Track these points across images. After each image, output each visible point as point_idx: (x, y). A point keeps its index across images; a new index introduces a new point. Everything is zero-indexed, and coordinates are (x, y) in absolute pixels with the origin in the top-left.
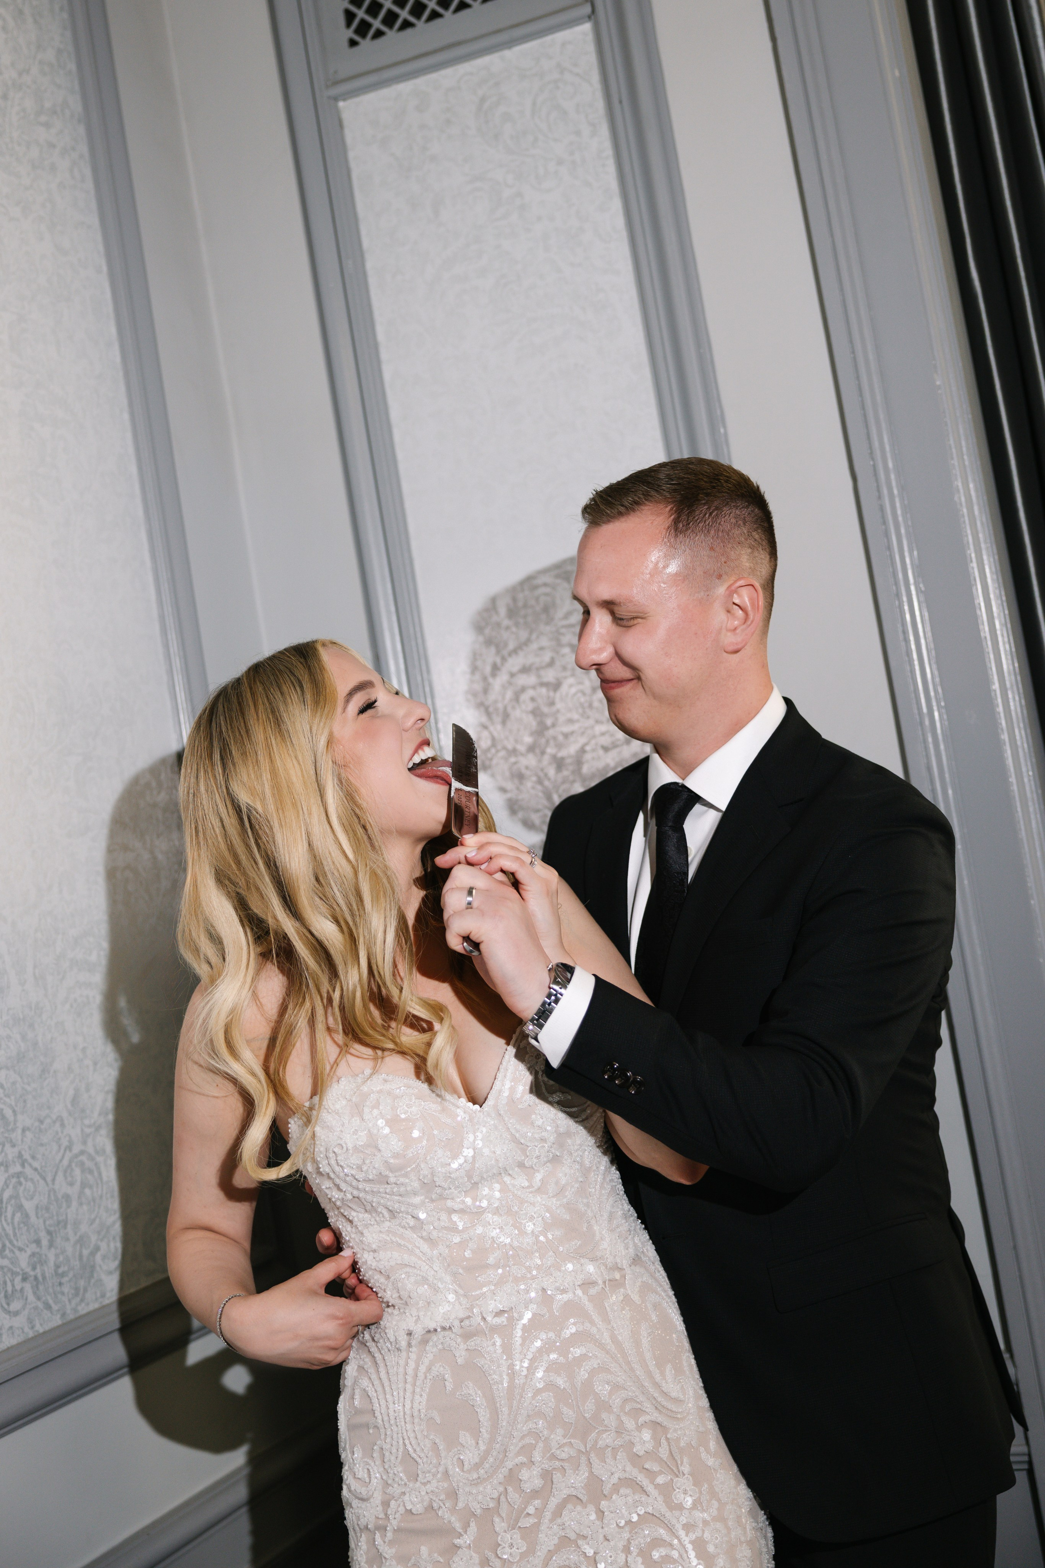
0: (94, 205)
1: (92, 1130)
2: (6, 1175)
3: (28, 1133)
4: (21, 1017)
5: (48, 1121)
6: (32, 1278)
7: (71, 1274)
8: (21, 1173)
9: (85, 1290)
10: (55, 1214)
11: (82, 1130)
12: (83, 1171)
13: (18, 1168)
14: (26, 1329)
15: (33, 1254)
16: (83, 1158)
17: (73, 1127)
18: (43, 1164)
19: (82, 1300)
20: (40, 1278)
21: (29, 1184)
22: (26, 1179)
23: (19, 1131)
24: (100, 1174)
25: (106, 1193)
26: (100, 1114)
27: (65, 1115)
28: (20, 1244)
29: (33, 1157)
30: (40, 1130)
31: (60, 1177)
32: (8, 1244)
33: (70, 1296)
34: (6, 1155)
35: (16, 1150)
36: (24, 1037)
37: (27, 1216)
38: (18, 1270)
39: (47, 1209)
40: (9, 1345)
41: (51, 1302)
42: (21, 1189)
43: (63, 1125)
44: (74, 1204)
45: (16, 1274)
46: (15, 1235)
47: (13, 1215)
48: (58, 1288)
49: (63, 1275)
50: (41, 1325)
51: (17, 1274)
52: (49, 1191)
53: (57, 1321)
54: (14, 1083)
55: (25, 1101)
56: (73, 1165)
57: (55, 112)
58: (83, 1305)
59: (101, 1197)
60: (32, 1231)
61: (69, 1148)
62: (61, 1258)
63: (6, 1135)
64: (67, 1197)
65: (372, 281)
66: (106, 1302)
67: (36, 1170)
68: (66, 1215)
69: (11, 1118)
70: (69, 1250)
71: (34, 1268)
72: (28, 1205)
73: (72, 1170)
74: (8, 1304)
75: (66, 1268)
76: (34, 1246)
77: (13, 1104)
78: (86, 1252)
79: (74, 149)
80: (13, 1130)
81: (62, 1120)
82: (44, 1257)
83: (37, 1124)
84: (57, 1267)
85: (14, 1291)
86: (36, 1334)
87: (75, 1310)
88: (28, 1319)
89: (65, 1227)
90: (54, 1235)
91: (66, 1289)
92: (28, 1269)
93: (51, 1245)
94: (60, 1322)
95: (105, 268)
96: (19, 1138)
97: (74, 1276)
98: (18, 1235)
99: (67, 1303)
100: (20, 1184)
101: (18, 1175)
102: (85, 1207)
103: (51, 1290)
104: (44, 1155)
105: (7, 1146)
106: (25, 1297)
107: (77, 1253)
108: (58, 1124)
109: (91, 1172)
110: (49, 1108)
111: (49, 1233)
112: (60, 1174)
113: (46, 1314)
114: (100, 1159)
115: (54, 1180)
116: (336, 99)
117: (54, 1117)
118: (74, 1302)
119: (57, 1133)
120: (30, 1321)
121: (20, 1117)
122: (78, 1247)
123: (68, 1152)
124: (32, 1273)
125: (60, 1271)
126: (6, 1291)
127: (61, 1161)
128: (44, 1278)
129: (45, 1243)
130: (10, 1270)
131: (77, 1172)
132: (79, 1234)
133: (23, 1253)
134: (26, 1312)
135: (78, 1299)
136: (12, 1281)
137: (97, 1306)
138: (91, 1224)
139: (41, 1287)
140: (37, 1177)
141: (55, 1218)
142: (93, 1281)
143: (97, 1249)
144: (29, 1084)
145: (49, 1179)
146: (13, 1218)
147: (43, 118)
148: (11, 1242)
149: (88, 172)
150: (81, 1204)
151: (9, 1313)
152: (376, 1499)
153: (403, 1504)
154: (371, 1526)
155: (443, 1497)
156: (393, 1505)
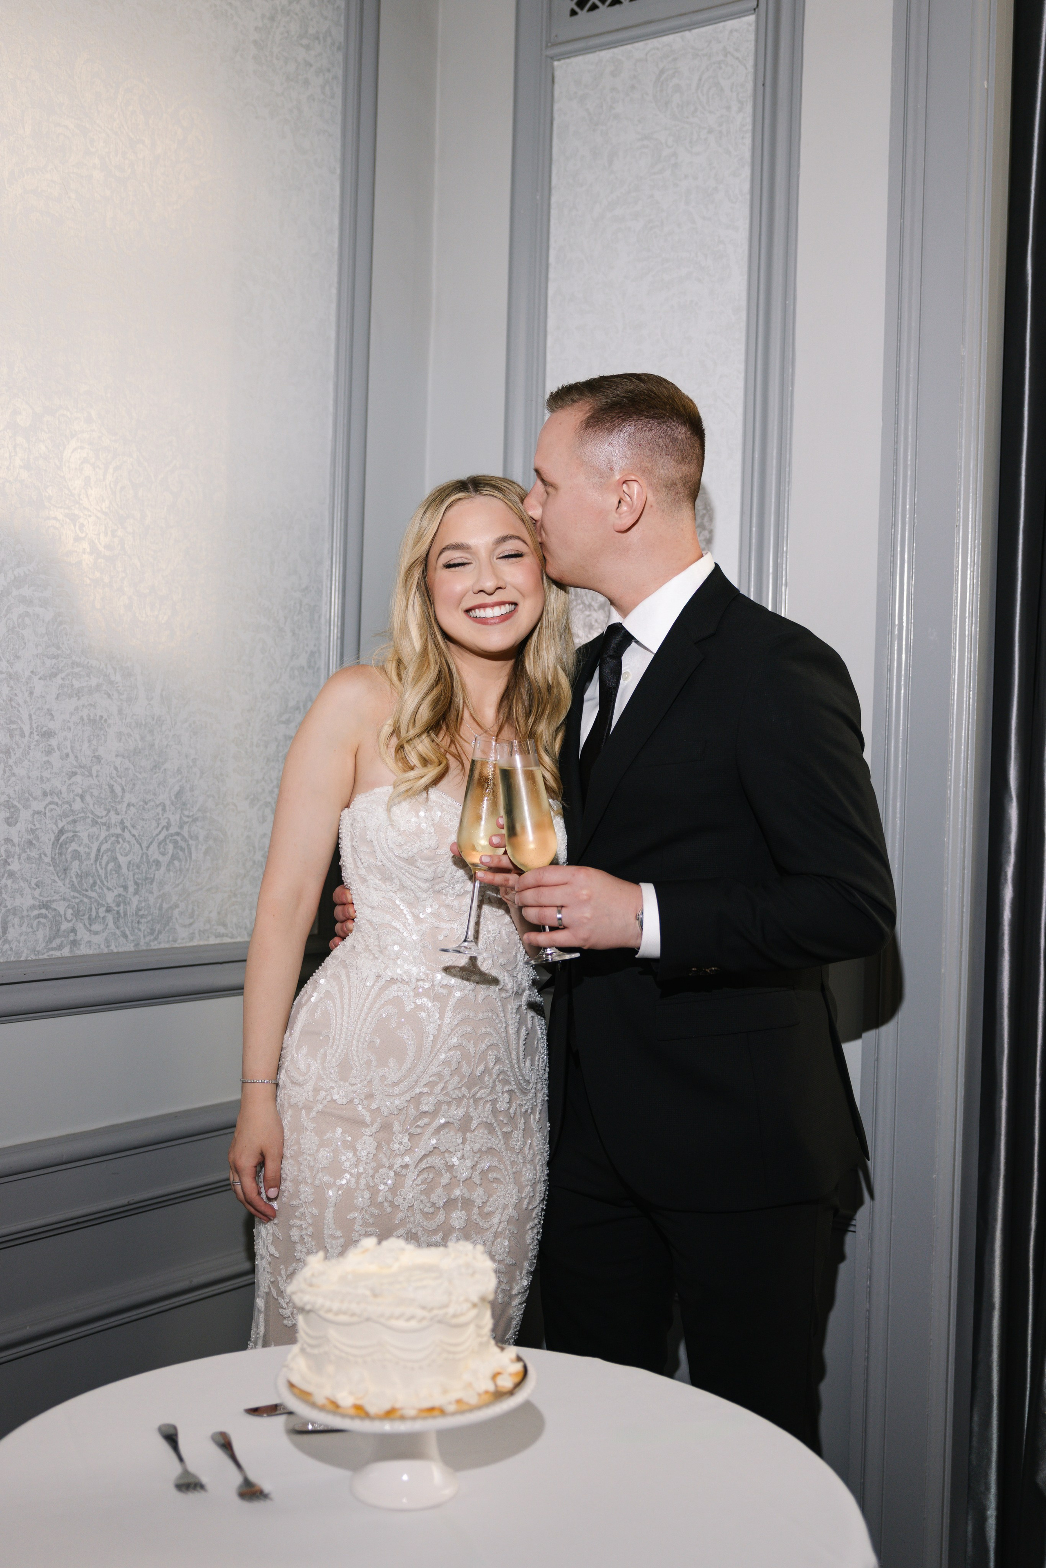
1: (190, 820)
2: (108, 833)
3: (132, 808)
4: (144, 723)
5: (152, 803)
6: (115, 912)
7: (149, 918)
8: (120, 834)
9: (160, 932)
10: (144, 871)
11: (181, 818)
12: (175, 847)
13: (118, 831)
14: (102, 946)
15: (119, 895)
16: (178, 838)
17: (173, 814)
18: (141, 834)
19: (155, 939)
20: (122, 915)
21: (126, 845)
22: (124, 840)
23: (125, 805)
24: (190, 853)
25: (193, 869)
26: (199, 810)
27: (168, 803)
28: (109, 885)
29: (133, 827)
30: (144, 809)
31: (154, 846)
32: (98, 882)
33: (146, 933)
34: (110, 818)
35: (119, 818)
36: (142, 738)
37: (120, 866)
38: (104, 903)
39: (138, 867)
40: (85, 953)
41: (128, 932)
42: (119, 846)
43: (164, 810)
44: (163, 869)
45: (100, 905)
46: (106, 877)
47: (108, 863)
48: (136, 925)
49: (142, 916)
50: (116, 946)
51: (104, 906)
52: (143, 854)
53: (130, 947)
54: (127, 769)
55: (134, 784)
56: (168, 841)
57: (318, 38)
58: (156, 942)
59: (188, 870)
60: (122, 878)
61: (167, 827)
62: (143, 904)
63: (113, 805)
64: (158, 863)
65: (554, 212)
66: (176, 945)
67: (134, 836)
68: (154, 875)
69: (120, 794)
70: (152, 900)
71: (118, 905)
72: (122, 860)
73: (166, 844)
74: (90, 925)
75: (146, 912)
76: (122, 889)
77: (123, 784)
78: (165, 906)
80: (119, 803)
81: (164, 806)
82: (128, 899)
83: (142, 803)
84: (139, 909)
86: (110, 952)
87: (148, 944)
88: (106, 939)
89: (151, 883)
90: (140, 886)
91: (143, 928)
92: (113, 905)
93: (136, 892)
94: (133, 949)
96: (124, 809)
97: (152, 920)
98: (109, 878)
99: (142, 936)
100: (118, 842)
101: (118, 836)
102: (172, 874)
103: (129, 925)
104: (143, 827)
105: (112, 813)
106: (105, 924)
107: (158, 905)
108: (160, 808)
109: (182, 849)
110: (154, 794)
111: (136, 883)
112: (155, 844)
113: (122, 940)
114: (191, 842)
115: (148, 847)
116: (552, 58)
117: (158, 803)
118: (148, 939)
119: (158, 814)
120: (107, 941)
121: (127, 795)
122: (160, 900)
123: (165, 829)
124: (116, 908)
125: (141, 913)
126: (90, 915)
127: (157, 835)
128: (125, 914)
129: (131, 889)
130: (96, 901)
131: (170, 847)
132: (161, 892)
133: (111, 892)
134: (105, 934)
135: (152, 937)
136: (97, 910)
137: (167, 946)
138: (175, 887)
139: (121, 921)
140: (133, 841)
141: (144, 875)
142: (167, 928)
143: (177, 906)
144: (140, 773)
145: (144, 845)
146: (107, 865)
147: (305, 41)
148: (102, 882)
149: (339, 91)
150: (169, 870)
151: (90, 931)
152: (309, 1087)
153: (331, 1095)
154: (300, 1105)
155: (363, 1097)
156: (323, 1093)
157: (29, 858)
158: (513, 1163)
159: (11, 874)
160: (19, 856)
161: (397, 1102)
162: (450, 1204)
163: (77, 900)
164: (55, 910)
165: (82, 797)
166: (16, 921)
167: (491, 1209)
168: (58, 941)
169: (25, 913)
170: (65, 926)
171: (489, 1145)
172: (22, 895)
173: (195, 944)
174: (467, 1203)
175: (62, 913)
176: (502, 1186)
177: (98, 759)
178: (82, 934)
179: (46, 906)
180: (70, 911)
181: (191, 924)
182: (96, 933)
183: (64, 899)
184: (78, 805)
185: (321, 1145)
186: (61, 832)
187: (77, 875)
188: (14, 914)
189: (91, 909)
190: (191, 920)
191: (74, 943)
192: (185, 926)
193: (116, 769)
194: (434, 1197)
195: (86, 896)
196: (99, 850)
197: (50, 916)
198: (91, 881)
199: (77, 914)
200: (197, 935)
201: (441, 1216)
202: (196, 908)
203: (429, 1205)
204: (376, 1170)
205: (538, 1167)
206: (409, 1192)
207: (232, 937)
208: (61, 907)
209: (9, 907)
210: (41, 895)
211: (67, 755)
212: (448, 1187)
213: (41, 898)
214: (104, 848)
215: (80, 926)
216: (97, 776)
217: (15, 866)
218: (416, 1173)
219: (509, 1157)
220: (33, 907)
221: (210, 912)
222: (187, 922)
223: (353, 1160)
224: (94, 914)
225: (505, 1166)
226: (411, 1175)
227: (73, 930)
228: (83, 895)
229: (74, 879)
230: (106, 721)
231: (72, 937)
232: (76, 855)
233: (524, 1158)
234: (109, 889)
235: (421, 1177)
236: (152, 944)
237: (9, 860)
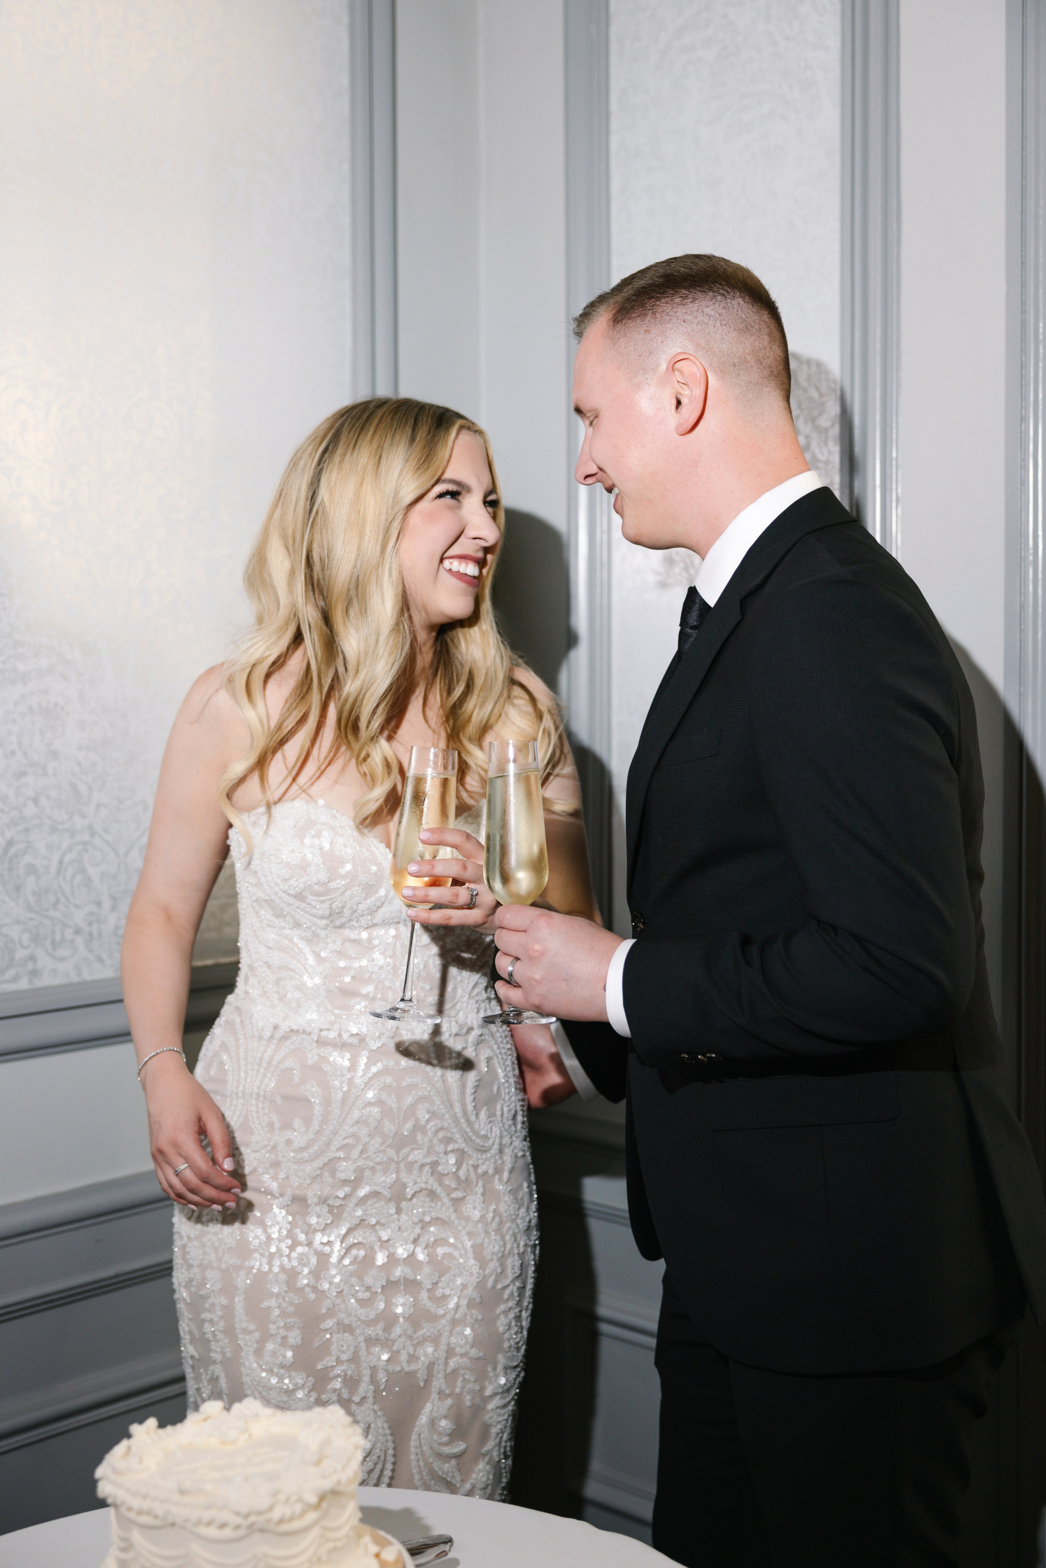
2: (72, 841)
3: (102, 809)
4: (113, 707)
6: (86, 933)
8: (89, 841)
13: (86, 837)
14: (72, 975)
15: (91, 913)
18: (117, 839)
20: (96, 935)
21: (97, 853)
22: (94, 848)
23: (93, 806)
28: (77, 902)
29: (106, 831)
30: (118, 809)
32: (62, 899)
34: (74, 823)
35: (87, 821)
36: (113, 726)
37: (89, 879)
39: (114, 878)
40: (48, 984)
42: (88, 855)
45: (65, 926)
46: (72, 893)
47: (74, 876)
51: (71, 927)
54: (93, 763)
55: (104, 781)
60: (94, 893)
63: (77, 807)
67: (107, 842)
69: (86, 794)
71: (90, 924)
72: (93, 872)
76: (93, 906)
77: (90, 781)
80: (86, 804)
83: (115, 803)
84: (117, 928)
85: (63, 939)
86: (82, 980)
88: (76, 966)
90: (118, 901)
92: (82, 925)
93: (113, 909)
94: (112, 975)
96: (92, 811)
98: (76, 894)
100: (86, 851)
101: (85, 843)
103: (106, 946)
104: (118, 831)
105: (77, 817)
106: (74, 948)
110: (132, 791)
111: (113, 898)
113: (97, 965)
115: (126, 854)
120: (78, 969)
121: (95, 794)
124: (87, 929)
126: (54, 939)
128: (100, 935)
129: (107, 904)
130: (60, 921)
133: (79, 910)
134: (74, 960)
136: (62, 932)
139: (95, 943)
140: (107, 849)
144: (111, 767)
145: (121, 852)
146: (72, 878)
148: (67, 899)
151: (54, 957)
155: (268, 1165)
158: (470, 1234)
162: (390, 1287)
163: (35, 923)
164: (6, 936)
165: (36, 801)
168: (12, 972)
170: (20, 954)
171: (434, 1215)
174: (412, 1285)
175: (16, 939)
177: (55, 754)
178: (44, 961)
180: (26, 936)
182: (62, 959)
183: (18, 922)
184: (30, 810)
186: (10, 843)
187: (34, 893)
189: (53, 932)
191: (34, 973)
193: (79, 764)
195: (47, 917)
196: (61, 862)
198: (53, 899)
199: (36, 939)
201: (380, 1303)
203: (362, 1289)
204: (292, 1249)
206: (336, 1275)
208: (14, 932)
211: (13, 753)
212: (385, 1267)
214: (68, 858)
215: (40, 953)
216: (55, 774)
223: (263, 1238)
224: (58, 937)
227: (32, 958)
228: (44, 916)
229: (31, 898)
230: (62, 708)
231: (30, 966)
232: (31, 869)
233: (486, 1227)
234: (77, 907)
235: (349, 1256)
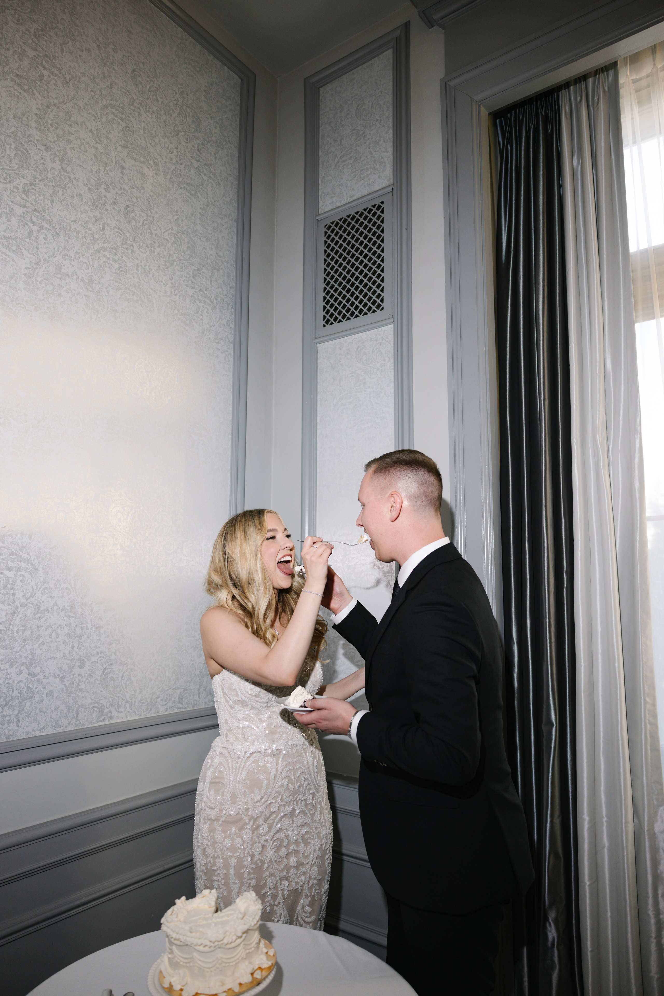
0: (232, 369)
1: (165, 659)
2: (127, 668)
3: (138, 656)
5: (148, 653)
7: (146, 703)
8: (133, 668)
9: (151, 709)
10: (144, 683)
11: (161, 658)
13: (132, 666)
14: (124, 718)
15: (132, 695)
16: (160, 667)
17: (157, 657)
19: (149, 712)
20: (133, 703)
21: (135, 672)
22: (135, 670)
23: (135, 655)
26: (170, 654)
28: (127, 690)
29: (139, 664)
30: (144, 656)
32: (122, 689)
33: (144, 710)
34: (128, 661)
35: (132, 661)
36: (144, 626)
37: (132, 682)
38: (125, 699)
39: (141, 681)
40: (115, 722)
41: (136, 711)
42: (132, 673)
44: (152, 681)
45: (123, 700)
48: (140, 707)
49: (143, 703)
50: (130, 717)
52: (143, 676)
53: (137, 717)
54: (136, 639)
55: (139, 646)
56: (154, 668)
58: (149, 714)
59: (163, 680)
60: (133, 687)
61: (155, 663)
62: (143, 698)
63: (129, 655)
64: (150, 678)
65: (319, 402)
66: (159, 714)
67: (139, 668)
68: (148, 684)
69: (133, 650)
70: (147, 696)
71: (132, 699)
72: (134, 679)
74: (118, 709)
75: (145, 701)
76: (133, 692)
77: (134, 646)
78: (154, 697)
79: (227, 351)
80: (132, 654)
82: (136, 696)
83: (143, 654)
84: (141, 700)
85: (122, 704)
86: (127, 720)
87: (145, 715)
90: (142, 690)
91: (143, 708)
92: (129, 699)
93: (140, 693)
95: (232, 390)
97: (148, 704)
98: (127, 688)
99: (143, 712)
100: (132, 671)
101: (131, 669)
103: (137, 707)
104: (144, 664)
105: (129, 659)
106: (126, 708)
107: (150, 697)
108: (152, 655)
109: (161, 671)
110: (149, 649)
111: (140, 689)
112: (148, 670)
113: (133, 714)
114: (166, 669)
116: (317, 343)
117: (151, 653)
118: (145, 713)
119: (151, 658)
120: (126, 716)
122: (151, 695)
124: (130, 701)
126: (118, 705)
127: (149, 665)
128: (135, 702)
129: (138, 691)
130: (121, 698)
131: (155, 670)
132: (152, 691)
134: (125, 712)
135: (147, 712)
136: (122, 702)
137: (155, 715)
138: (158, 688)
139: (133, 706)
140: (139, 670)
142: (155, 707)
143: (159, 697)
146: (126, 682)
147: (217, 341)
148: (124, 689)
151: (118, 712)
152: (217, 809)
153: (228, 812)
154: (213, 818)
155: (244, 811)
156: (224, 812)
157: (89, 682)
158: (316, 828)
159: (81, 690)
160: (85, 681)
161: (260, 809)
162: (289, 854)
163: (112, 699)
164: (101, 704)
165: (115, 653)
166: (83, 710)
167: (308, 853)
168: (103, 718)
169: (87, 706)
170: (106, 710)
171: (305, 822)
172: (86, 699)
173: (168, 713)
174: (296, 852)
175: (105, 705)
176: (312, 841)
178: (114, 713)
179: (97, 702)
180: (109, 704)
181: (166, 704)
182: (121, 712)
183: (106, 699)
184: (113, 657)
185: (225, 837)
186: (105, 669)
187: (113, 687)
188: (82, 707)
189: (119, 702)
190: (166, 703)
191: (111, 719)
192: (163, 705)
194: (281, 853)
195: (116, 696)
196: (123, 676)
197: (99, 707)
198: (119, 690)
199: (112, 705)
200: (169, 709)
201: (285, 862)
202: (168, 697)
203: (279, 857)
204: (252, 845)
205: (328, 827)
206: (269, 853)
207: (184, 709)
208: (104, 702)
209: (80, 704)
210: (95, 698)
211: (108, 636)
212: (287, 846)
213: (95, 699)
214: (125, 674)
215: (113, 710)
216: (122, 642)
217: (83, 686)
218: (272, 842)
219: (314, 826)
220: (91, 704)
221: (175, 698)
222: (164, 703)
223: (242, 842)
224: (120, 704)
225: (313, 830)
226: (270, 843)
227: (110, 712)
228: (115, 696)
229: (111, 689)
231: (109, 715)
232: (112, 679)
233: (321, 824)
234: (127, 692)
235: (274, 844)
236: (147, 715)
237: (80, 684)
